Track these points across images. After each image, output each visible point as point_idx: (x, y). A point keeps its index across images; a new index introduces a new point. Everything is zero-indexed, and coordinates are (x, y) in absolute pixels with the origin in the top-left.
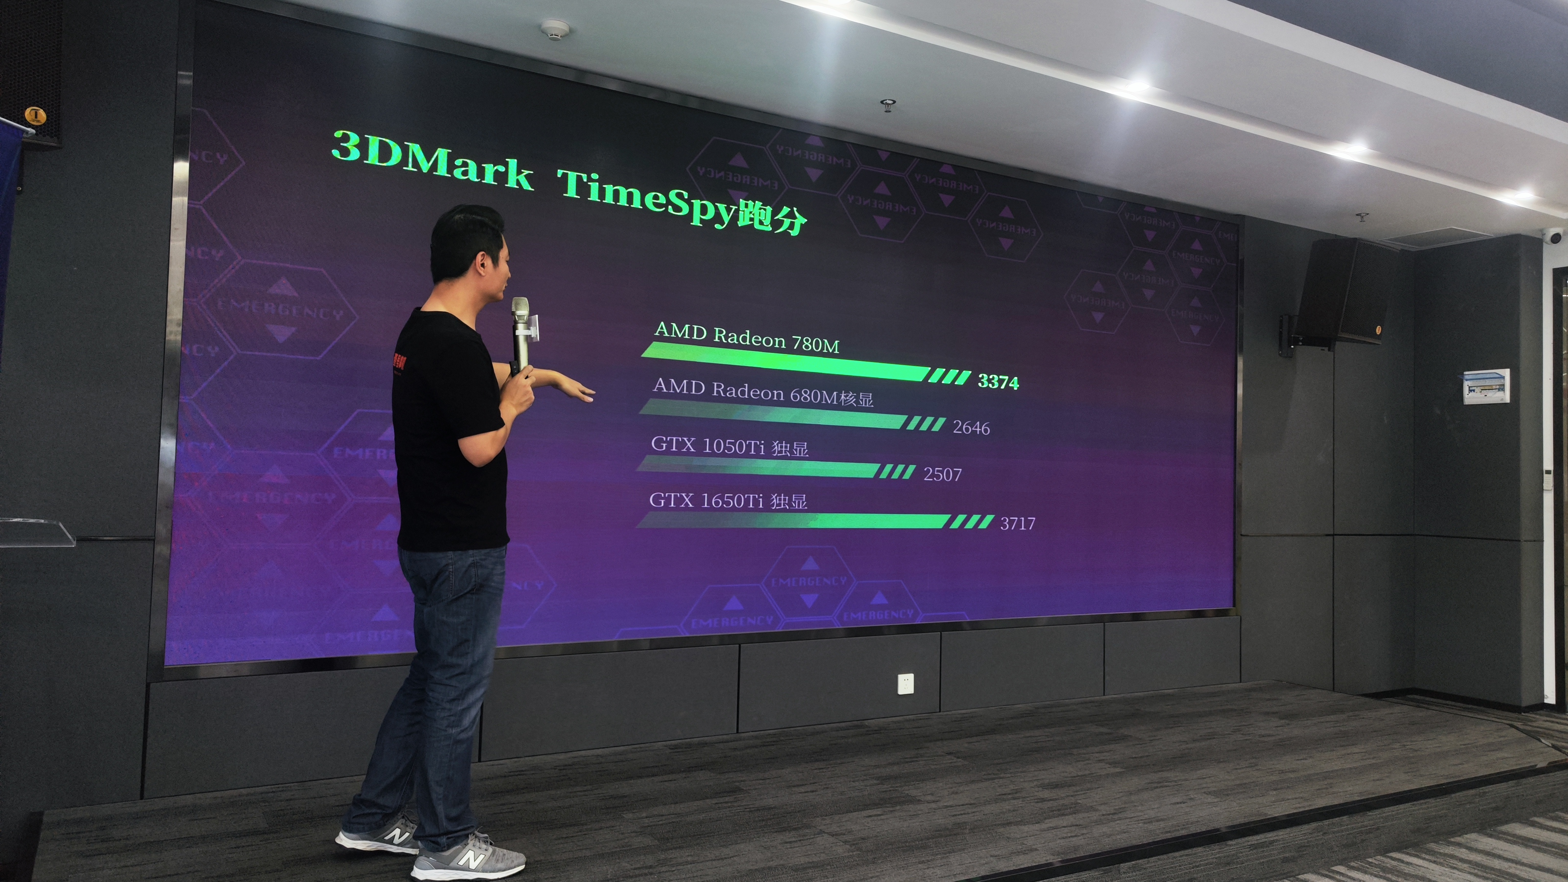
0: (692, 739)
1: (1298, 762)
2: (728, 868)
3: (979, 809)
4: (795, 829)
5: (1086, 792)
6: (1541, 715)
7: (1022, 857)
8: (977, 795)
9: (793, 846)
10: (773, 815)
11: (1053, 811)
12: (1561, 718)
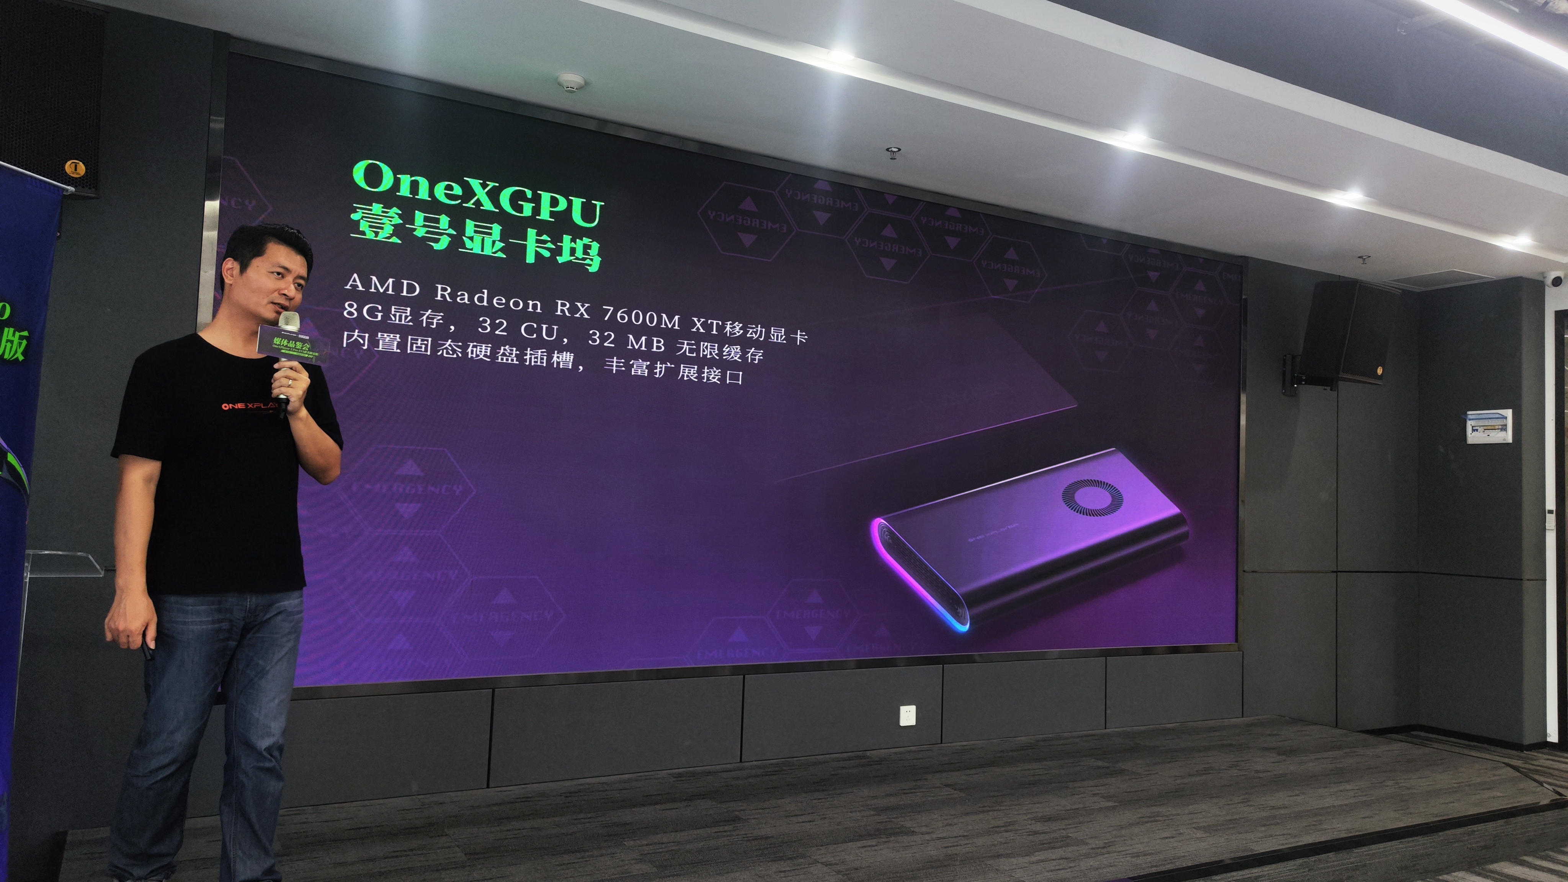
0: (696, 768)
1: (1291, 798)
3: (971, 842)
4: (790, 859)
5: (1079, 825)
6: (1542, 753)
8: (970, 827)
9: (787, 875)
10: (770, 844)
11: (1043, 844)
12: (1566, 758)
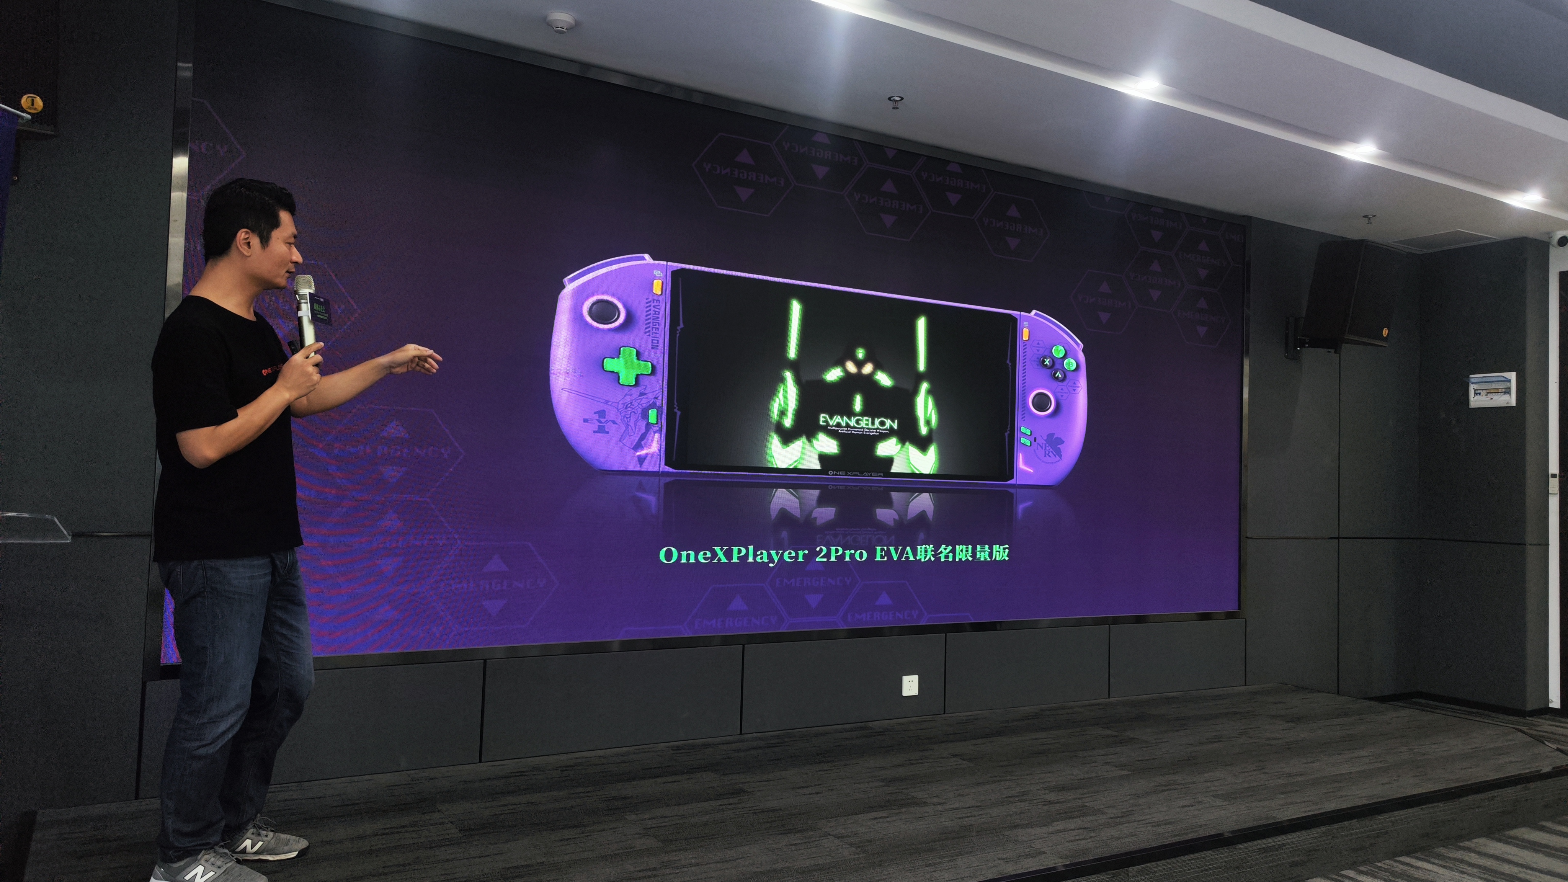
0: (695, 741)
1: (1306, 765)
2: (733, 870)
3: (985, 812)
4: (801, 831)
5: (1094, 794)
6: (1545, 719)
7: (1029, 860)
8: (983, 798)
9: (798, 849)
10: (778, 817)
11: (1060, 814)
12: (1566, 723)
